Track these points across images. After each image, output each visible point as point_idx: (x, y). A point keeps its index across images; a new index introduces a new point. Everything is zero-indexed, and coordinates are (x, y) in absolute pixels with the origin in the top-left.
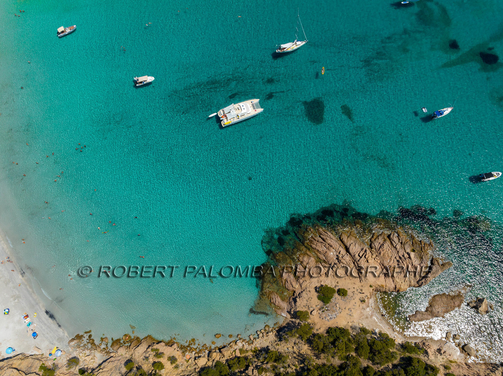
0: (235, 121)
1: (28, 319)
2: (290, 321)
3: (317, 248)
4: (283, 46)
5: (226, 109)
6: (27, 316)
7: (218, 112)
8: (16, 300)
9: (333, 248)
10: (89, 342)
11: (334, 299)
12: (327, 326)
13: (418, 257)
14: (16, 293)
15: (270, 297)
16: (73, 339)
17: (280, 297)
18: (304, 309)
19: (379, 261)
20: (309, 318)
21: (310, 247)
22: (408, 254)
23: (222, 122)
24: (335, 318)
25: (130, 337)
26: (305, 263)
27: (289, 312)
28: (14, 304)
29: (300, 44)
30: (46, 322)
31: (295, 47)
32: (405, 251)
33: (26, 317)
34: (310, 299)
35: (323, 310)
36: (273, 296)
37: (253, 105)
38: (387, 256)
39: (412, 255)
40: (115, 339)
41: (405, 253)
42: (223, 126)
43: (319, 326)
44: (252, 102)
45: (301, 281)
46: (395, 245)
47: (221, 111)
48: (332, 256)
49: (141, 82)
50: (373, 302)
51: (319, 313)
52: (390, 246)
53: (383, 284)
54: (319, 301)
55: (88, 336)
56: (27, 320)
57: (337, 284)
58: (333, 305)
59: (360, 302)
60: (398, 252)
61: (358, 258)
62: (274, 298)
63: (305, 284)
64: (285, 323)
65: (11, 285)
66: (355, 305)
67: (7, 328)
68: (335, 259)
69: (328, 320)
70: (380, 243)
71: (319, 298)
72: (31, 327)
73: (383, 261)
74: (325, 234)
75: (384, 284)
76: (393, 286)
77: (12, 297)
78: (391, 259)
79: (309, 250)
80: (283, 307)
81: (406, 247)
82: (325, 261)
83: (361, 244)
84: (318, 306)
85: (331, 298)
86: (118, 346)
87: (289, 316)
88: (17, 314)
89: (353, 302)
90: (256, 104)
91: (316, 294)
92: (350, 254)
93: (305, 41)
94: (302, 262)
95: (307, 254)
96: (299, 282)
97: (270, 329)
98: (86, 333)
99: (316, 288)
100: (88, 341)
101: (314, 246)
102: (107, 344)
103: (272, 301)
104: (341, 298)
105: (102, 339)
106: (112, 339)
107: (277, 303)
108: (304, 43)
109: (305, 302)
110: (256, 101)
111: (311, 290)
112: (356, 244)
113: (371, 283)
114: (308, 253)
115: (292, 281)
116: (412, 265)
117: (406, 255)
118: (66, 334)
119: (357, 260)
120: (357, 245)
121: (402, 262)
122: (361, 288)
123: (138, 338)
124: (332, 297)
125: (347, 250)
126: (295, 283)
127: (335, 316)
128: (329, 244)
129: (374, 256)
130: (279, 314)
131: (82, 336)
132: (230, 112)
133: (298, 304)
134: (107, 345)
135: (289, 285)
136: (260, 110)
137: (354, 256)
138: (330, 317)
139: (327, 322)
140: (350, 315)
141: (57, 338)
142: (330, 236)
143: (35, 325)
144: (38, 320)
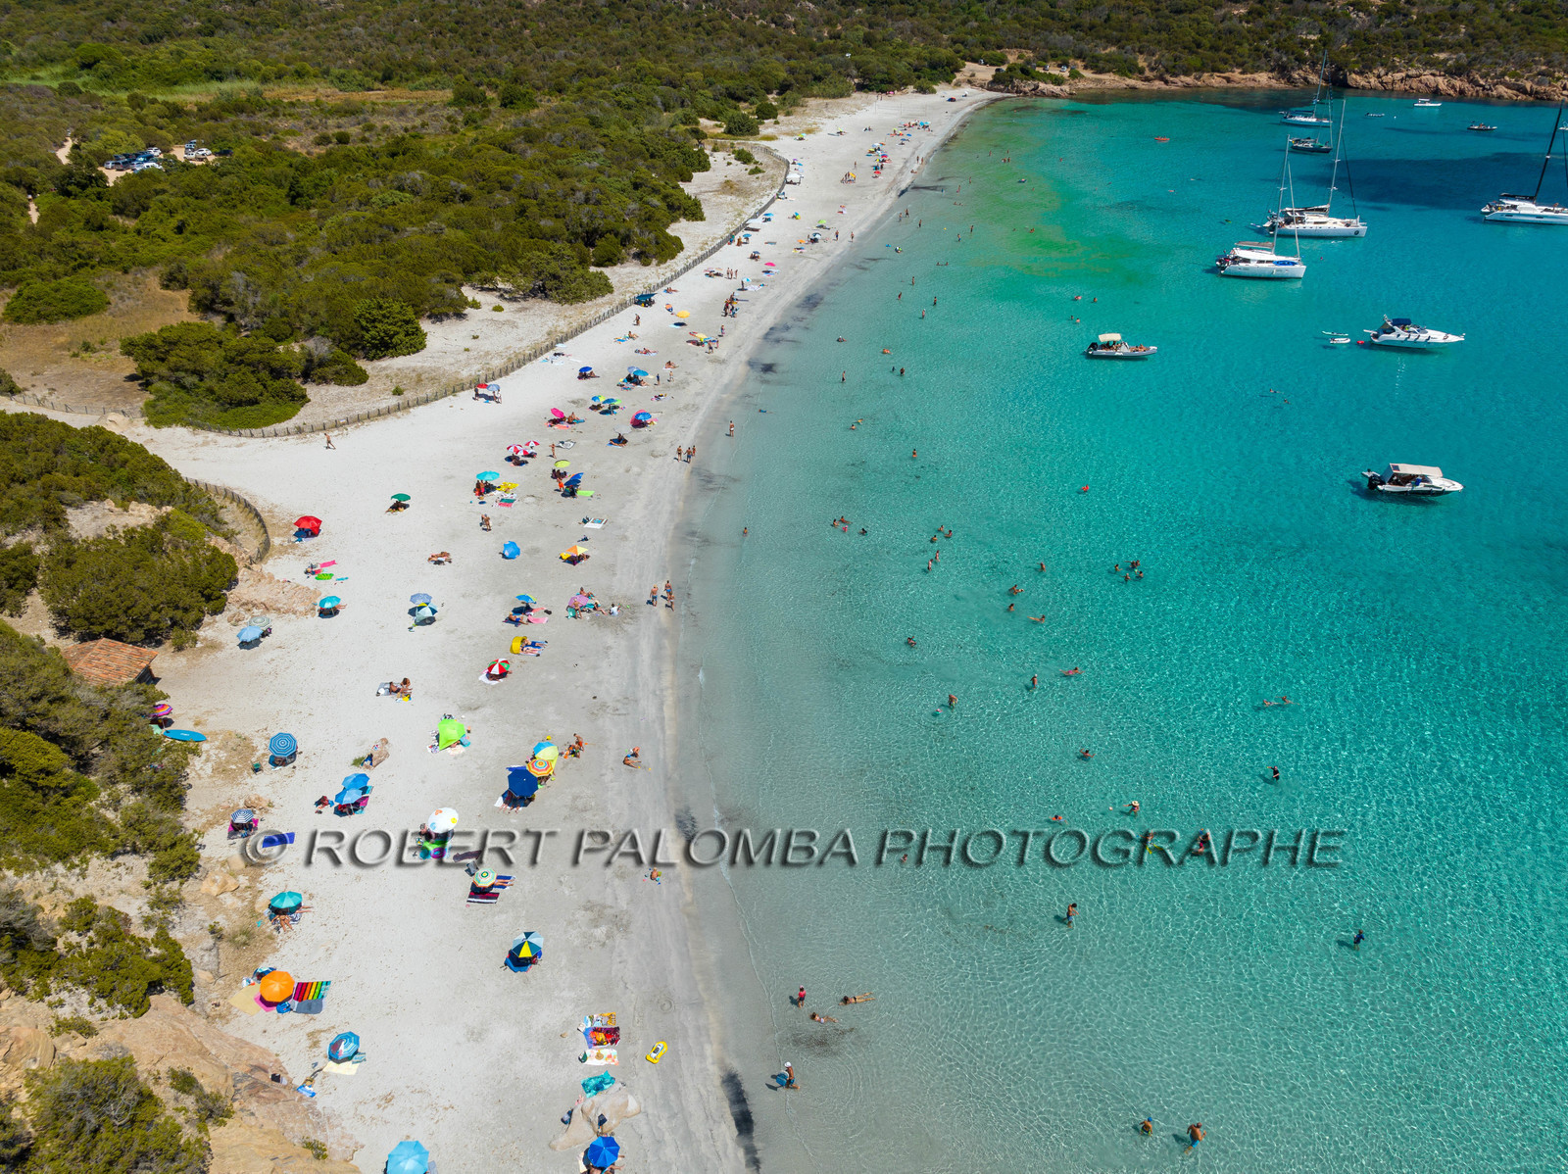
1: (607, 1051)
6: (612, 1035)
8: (596, 927)
14: (615, 898)
28: (577, 942)
30: (698, 1127)
49: (1404, 480)
56: (599, 1056)
67: (476, 1035)
72: (604, 1103)
77: (587, 908)
88: (566, 994)
143: (633, 1105)
144: (657, 1091)
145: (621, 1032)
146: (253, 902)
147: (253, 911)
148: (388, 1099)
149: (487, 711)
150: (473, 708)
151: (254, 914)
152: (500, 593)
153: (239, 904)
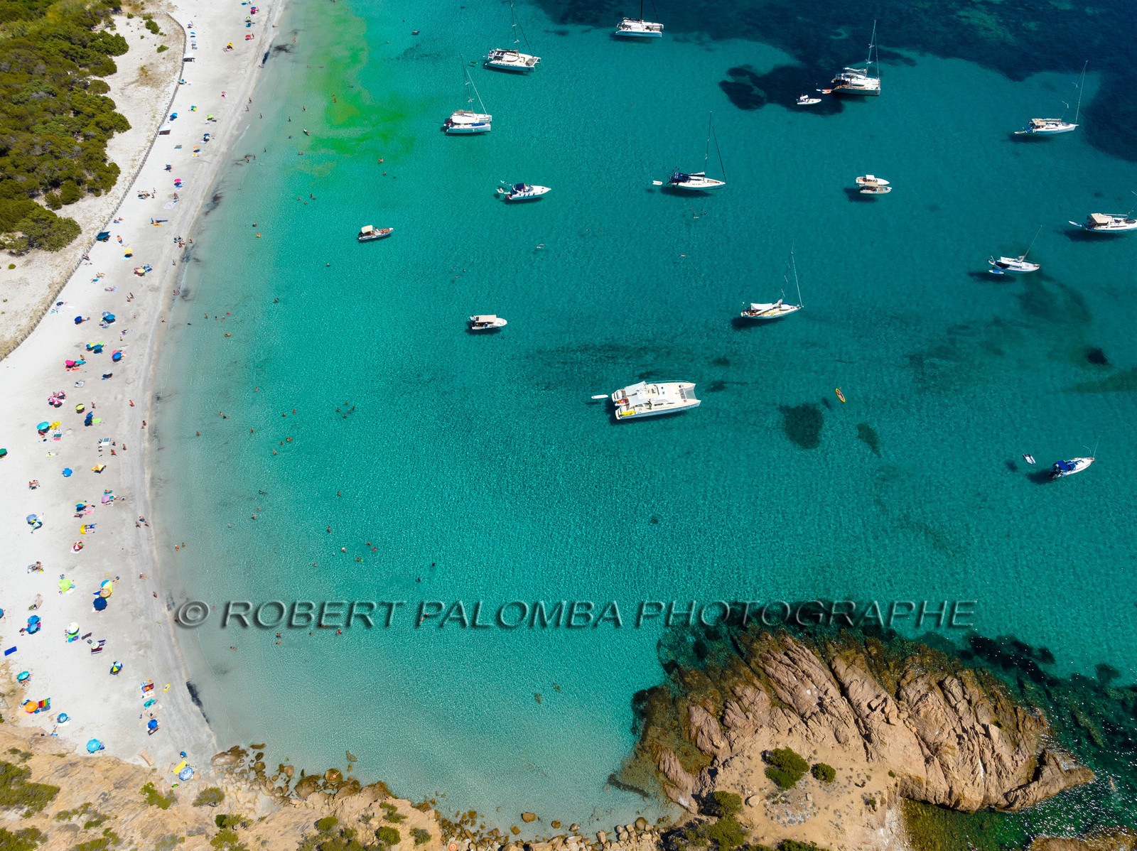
0: (643, 412)
1: (151, 692)
2: (696, 819)
3: (777, 675)
4: (755, 306)
5: (629, 390)
6: (151, 686)
7: (613, 395)
8: (140, 650)
9: (813, 682)
10: (253, 768)
11: (803, 783)
12: (779, 835)
13: (1008, 741)
14: (145, 637)
15: (657, 758)
16: (224, 754)
17: (681, 762)
18: (731, 791)
19: (914, 730)
20: (740, 810)
21: (761, 672)
22: (985, 728)
23: (616, 411)
24: (800, 822)
25: (340, 776)
26: (746, 702)
27: (697, 797)
28: (134, 658)
29: (788, 309)
30: (182, 706)
31: (777, 313)
32: (978, 722)
33: (148, 688)
34: (749, 772)
35: (776, 800)
36: (665, 756)
37: (681, 391)
38: (933, 719)
39: (994, 731)
40: (307, 774)
41: (976, 723)
42: (618, 418)
43: (763, 832)
44: (680, 386)
45: (733, 735)
46: (954, 703)
47: (619, 392)
48: (807, 698)
49: (482, 324)
50: (895, 818)
51: (765, 806)
52: (943, 702)
53: (919, 775)
54: (768, 781)
55: (255, 754)
56: (148, 695)
57: (813, 755)
58: (800, 794)
59: (862, 805)
60: (961, 718)
61: (868, 711)
62: (667, 761)
63: (741, 743)
64: (683, 823)
65: (142, 620)
66: (851, 805)
67: (106, 700)
68: (814, 704)
69: (784, 822)
70: (919, 691)
71: (769, 774)
72: (151, 709)
73: (925, 730)
74: (799, 649)
75: (923, 775)
76: (944, 787)
77: (136, 644)
78: (942, 729)
79: (759, 676)
80: (685, 785)
81: (980, 712)
82: (791, 706)
83: (875, 686)
84: (766, 791)
85: (795, 780)
86: (309, 790)
87: (694, 807)
88: (133, 677)
89: (846, 798)
90: (689, 392)
91: (763, 765)
92: (849, 701)
93: (798, 305)
94: (739, 699)
95: (754, 685)
96: (729, 738)
97: (648, 828)
98: (253, 747)
99: (765, 752)
100: (252, 765)
101: (770, 670)
102: (289, 781)
103: (662, 767)
104: (819, 784)
105: (281, 768)
106: (302, 773)
107: (672, 774)
108: (796, 309)
109: (736, 777)
110: (689, 386)
111: (752, 755)
112: (866, 683)
113: (892, 766)
114: (756, 682)
115: (712, 732)
116: (994, 752)
117: (979, 728)
118: (214, 740)
119: (864, 715)
120: (866, 685)
121: (969, 740)
122: (868, 773)
123: (356, 783)
124: (798, 778)
125: (844, 691)
126: (719, 737)
127: (800, 818)
128: (803, 672)
129: (904, 715)
130: (673, 797)
131: (244, 752)
132: (636, 394)
133: (719, 778)
134: (287, 783)
135: (704, 740)
136: (694, 402)
137: (859, 705)
138: (790, 817)
139: (780, 828)
140: (837, 825)
141: (193, 743)
142: (808, 655)
143: (161, 707)
144: (168, 700)
145: (154, 685)
146: (10, 679)
147: (11, 682)
148: (82, 729)
149: (78, 568)
150: (72, 568)
151: (13, 683)
152: (69, 499)
153: (6, 681)
